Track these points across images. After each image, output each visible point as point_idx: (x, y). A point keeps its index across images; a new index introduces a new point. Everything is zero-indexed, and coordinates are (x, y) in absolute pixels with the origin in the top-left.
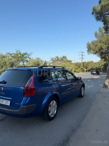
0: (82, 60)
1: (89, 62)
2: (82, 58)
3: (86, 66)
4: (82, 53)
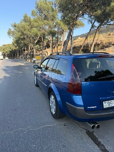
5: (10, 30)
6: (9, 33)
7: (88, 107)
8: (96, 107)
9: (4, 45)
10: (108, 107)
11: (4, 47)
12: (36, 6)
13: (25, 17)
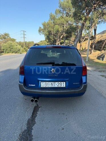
0: (24, 40)
1: (30, 42)
2: (24, 37)
3: (28, 46)
4: (24, 32)
5: (40, 28)
6: (40, 31)
7: (29, 85)
8: (35, 85)
9: (41, 41)
10: (45, 87)
11: (41, 43)
12: (59, 5)
13: (51, 16)
